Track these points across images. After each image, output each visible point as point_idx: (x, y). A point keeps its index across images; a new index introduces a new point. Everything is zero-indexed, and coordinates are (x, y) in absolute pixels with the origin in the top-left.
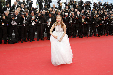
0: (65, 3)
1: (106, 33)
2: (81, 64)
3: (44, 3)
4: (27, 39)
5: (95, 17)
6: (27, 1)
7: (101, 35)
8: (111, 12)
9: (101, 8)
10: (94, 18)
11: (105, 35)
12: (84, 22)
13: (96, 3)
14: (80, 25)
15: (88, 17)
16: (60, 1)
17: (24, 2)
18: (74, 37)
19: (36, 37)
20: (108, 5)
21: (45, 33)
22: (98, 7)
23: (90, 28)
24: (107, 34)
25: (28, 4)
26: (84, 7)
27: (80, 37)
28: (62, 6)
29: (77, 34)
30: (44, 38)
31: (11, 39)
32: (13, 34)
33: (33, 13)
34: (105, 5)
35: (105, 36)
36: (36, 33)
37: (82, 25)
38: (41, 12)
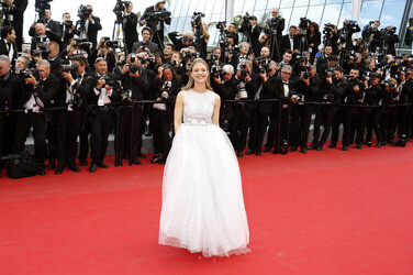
0: (220, 26)
1: (374, 136)
2: (280, 255)
3: (141, 25)
4: (77, 161)
5: (330, 79)
6: (79, 19)
7: (354, 145)
8: (390, 57)
9: (354, 43)
10: (328, 83)
11: (370, 145)
12: (290, 95)
13: (333, 26)
14: (276, 106)
15: (306, 77)
16: (203, 20)
17: (69, 24)
18: (252, 153)
19: (110, 151)
20: (378, 34)
21: (144, 137)
22: (342, 39)
23: (313, 117)
24: (378, 140)
25: (83, 28)
26: (291, 40)
27: (275, 152)
28: (208, 38)
29: (265, 142)
30: (141, 155)
31: (17, 162)
32: (30, 142)
33: (102, 63)
34: (367, 32)
35: (372, 149)
36: (111, 138)
37: (285, 106)
38: (133, 60)
